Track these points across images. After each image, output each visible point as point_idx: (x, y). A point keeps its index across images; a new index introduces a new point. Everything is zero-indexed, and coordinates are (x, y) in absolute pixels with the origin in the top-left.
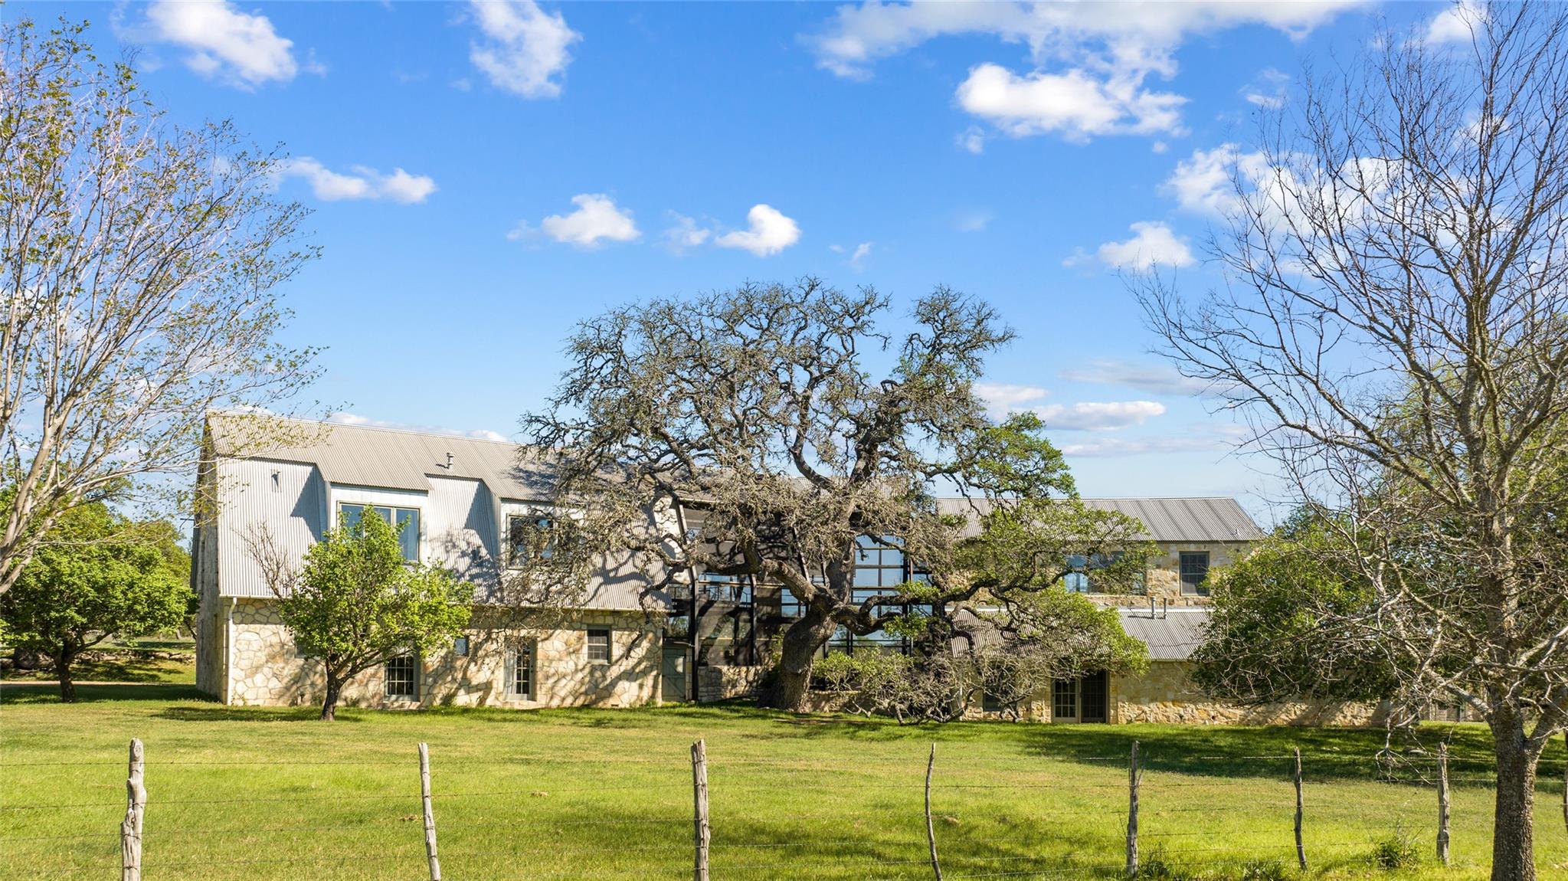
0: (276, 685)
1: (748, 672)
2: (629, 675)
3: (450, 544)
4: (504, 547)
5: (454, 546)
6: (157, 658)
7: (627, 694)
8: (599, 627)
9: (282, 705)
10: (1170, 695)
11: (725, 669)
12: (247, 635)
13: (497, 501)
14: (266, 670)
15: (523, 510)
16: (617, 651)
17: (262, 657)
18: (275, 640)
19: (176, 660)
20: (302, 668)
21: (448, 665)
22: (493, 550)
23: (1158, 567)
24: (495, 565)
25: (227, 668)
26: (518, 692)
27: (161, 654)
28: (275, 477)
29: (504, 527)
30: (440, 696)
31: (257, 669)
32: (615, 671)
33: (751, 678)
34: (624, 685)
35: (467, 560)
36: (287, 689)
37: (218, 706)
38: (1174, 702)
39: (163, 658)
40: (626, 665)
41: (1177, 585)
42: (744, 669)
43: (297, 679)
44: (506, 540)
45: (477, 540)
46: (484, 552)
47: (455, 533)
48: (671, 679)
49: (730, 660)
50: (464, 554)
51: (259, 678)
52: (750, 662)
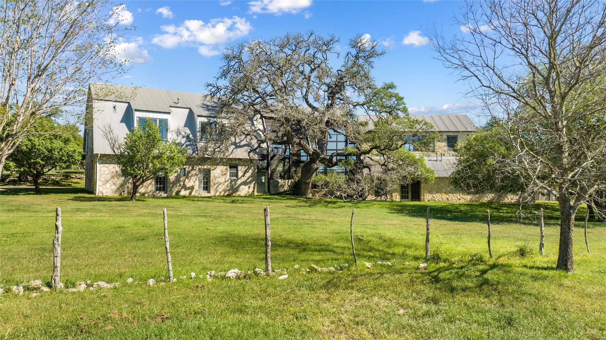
0: (114, 188)
1: (288, 182)
2: (245, 183)
3: (178, 133)
4: (198, 134)
5: (180, 134)
6: (71, 178)
7: (244, 190)
8: (233, 164)
9: (116, 195)
10: (444, 190)
11: (280, 181)
12: (103, 168)
13: (196, 116)
14: (110, 182)
15: (205, 120)
16: (240, 174)
17: (109, 177)
18: (114, 170)
19: (78, 178)
20: (124, 181)
21: (178, 179)
22: (194, 135)
23: (439, 141)
24: (195, 141)
25: (96, 180)
26: (204, 190)
27: (73, 176)
28: (114, 107)
29: (198, 126)
30: (175, 191)
31: (107, 181)
32: (239, 182)
33: (289, 184)
34: (243, 187)
35: (185, 139)
36: (118, 189)
37: (93, 196)
38: (445, 193)
39: (73, 178)
40: (244, 179)
41: (446, 148)
42: (287, 181)
43: (122, 185)
44: (199, 131)
45: (188, 131)
46: (191, 136)
47: (180, 129)
48: (260, 184)
49: (282, 177)
50: (184, 137)
51: (108, 185)
52: (289, 178)
